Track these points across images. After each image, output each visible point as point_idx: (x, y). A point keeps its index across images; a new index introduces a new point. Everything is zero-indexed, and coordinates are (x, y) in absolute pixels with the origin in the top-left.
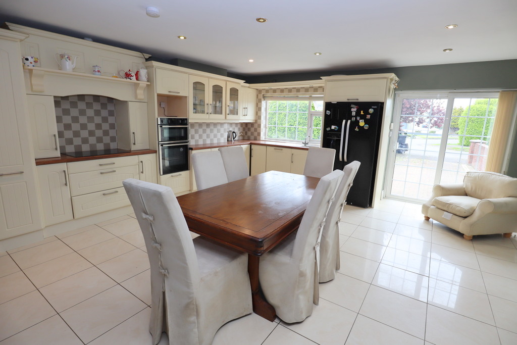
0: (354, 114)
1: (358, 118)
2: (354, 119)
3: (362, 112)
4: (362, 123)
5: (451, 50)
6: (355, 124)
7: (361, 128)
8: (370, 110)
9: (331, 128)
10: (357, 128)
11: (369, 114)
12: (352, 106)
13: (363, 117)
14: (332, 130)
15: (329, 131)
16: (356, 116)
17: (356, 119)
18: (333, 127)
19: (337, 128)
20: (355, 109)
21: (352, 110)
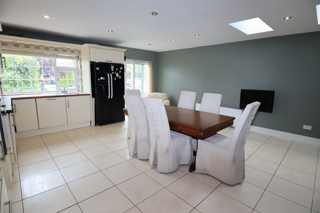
0: (112, 70)
1: (115, 73)
2: (113, 73)
3: (117, 69)
4: (117, 75)
5: (150, 45)
6: (114, 76)
7: (117, 78)
8: (121, 68)
9: (100, 79)
10: (115, 78)
11: (120, 70)
12: (111, 65)
13: (118, 72)
14: (101, 80)
15: (99, 81)
16: (114, 71)
17: (114, 73)
18: (102, 78)
19: (104, 78)
20: (113, 67)
21: (112, 67)
